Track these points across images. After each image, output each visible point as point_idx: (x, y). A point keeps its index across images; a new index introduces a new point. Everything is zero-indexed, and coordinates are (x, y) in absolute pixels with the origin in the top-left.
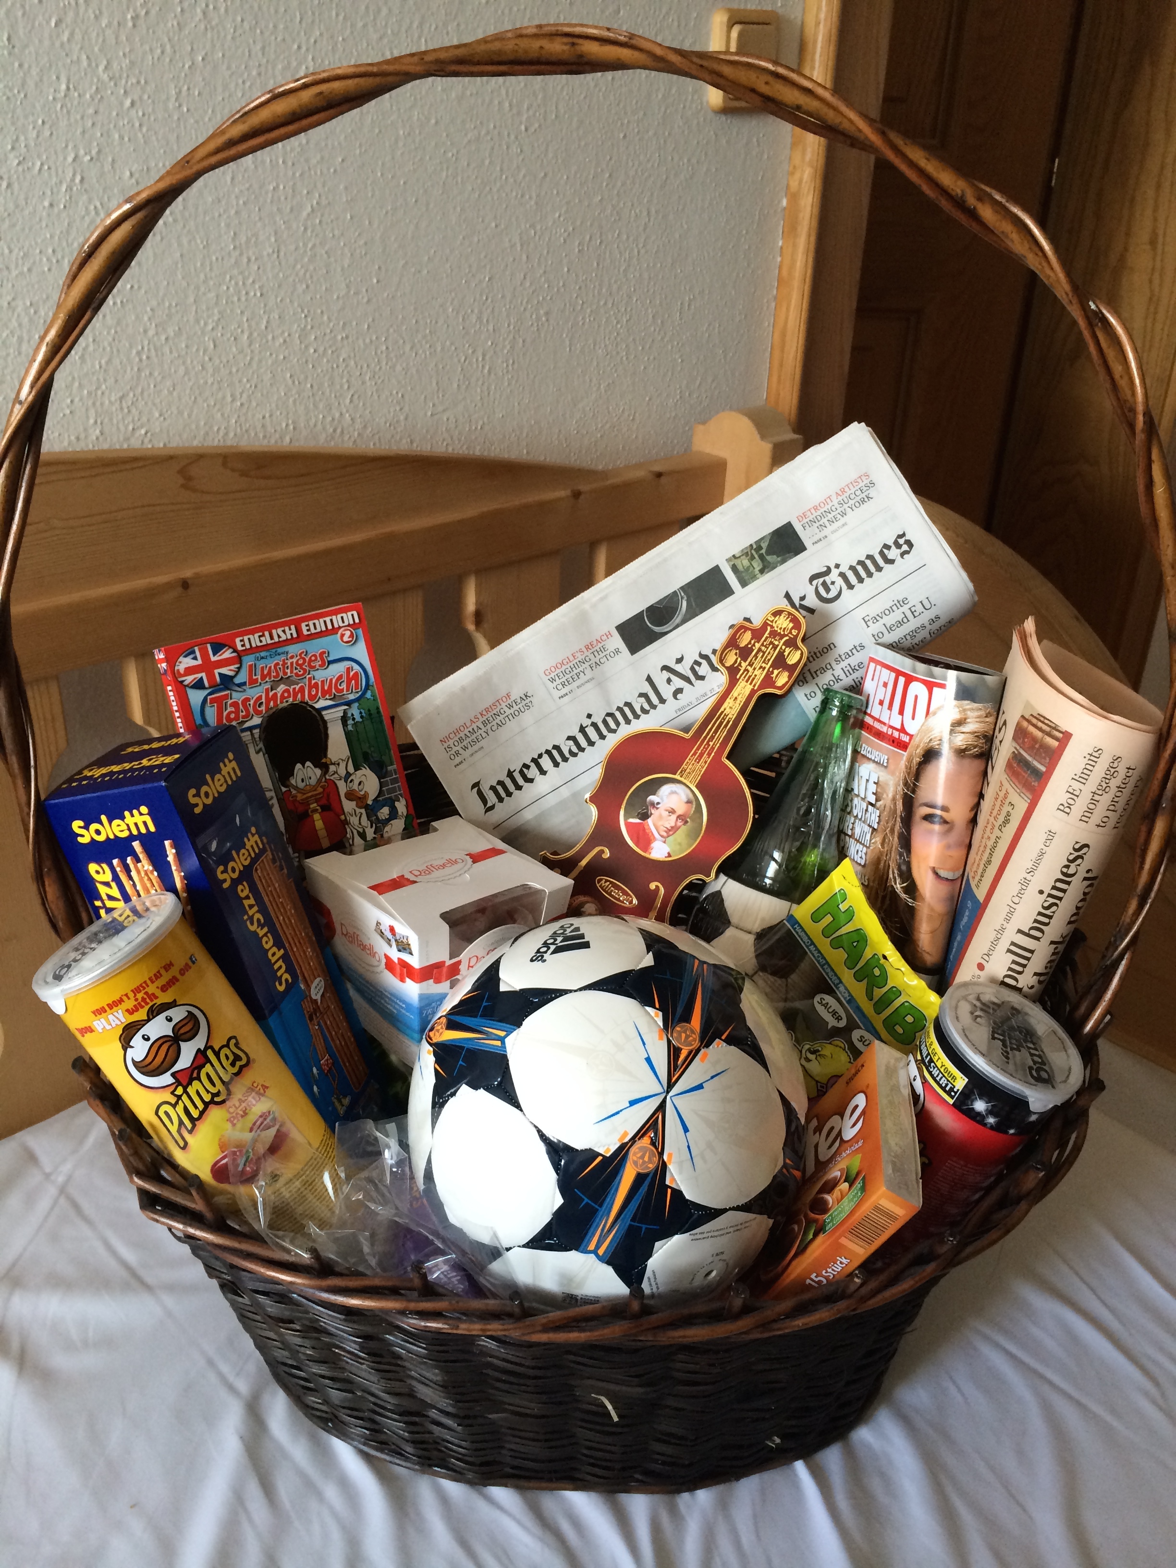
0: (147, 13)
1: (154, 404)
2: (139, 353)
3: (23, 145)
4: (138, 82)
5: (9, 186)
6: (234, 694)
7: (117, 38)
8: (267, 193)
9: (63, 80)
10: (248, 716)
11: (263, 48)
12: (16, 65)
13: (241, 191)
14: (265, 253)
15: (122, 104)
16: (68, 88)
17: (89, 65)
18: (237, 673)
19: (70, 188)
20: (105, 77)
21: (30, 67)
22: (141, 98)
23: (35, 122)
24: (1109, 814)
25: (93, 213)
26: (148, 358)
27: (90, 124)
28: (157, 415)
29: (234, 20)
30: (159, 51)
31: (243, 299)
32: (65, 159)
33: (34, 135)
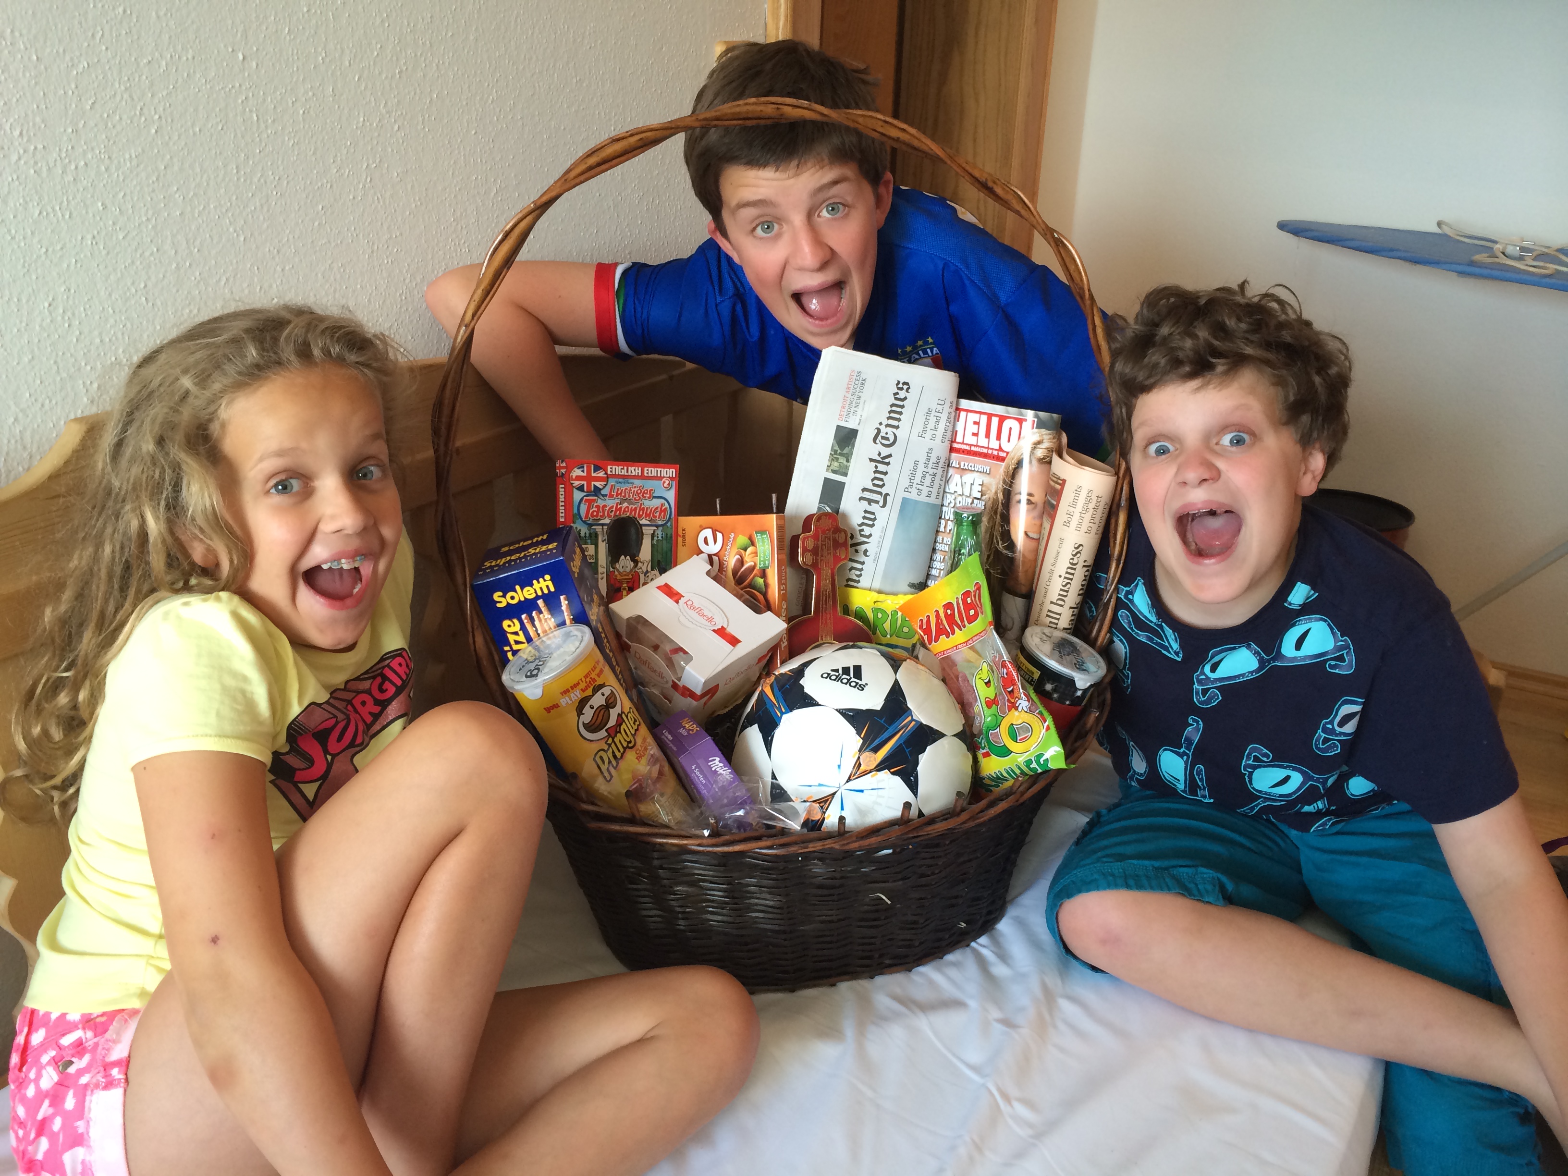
0: (407, 69)
1: (409, 331)
2: (401, 295)
3: (339, 159)
4: (402, 114)
5: (331, 186)
6: (599, 500)
7: (390, 86)
8: (471, 182)
9: (362, 114)
10: (603, 517)
11: (469, 87)
12: (337, 106)
13: (457, 182)
14: (471, 223)
15: (393, 128)
16: (364, 120)
17: (376, 104)
18: (604, 487)
19: (364, 186)
20: (384, 111)
21: (343, 109)
22: (403, 124)
23: (346, 144)
24: (1091, 525)
25: (377, 201)
26: (405, 298)
27: (376, 142)
28: (410, 338)
29: (453, 70)
30: (413, 93)
31: (459, 255)
32: (362, 167)
33: (345, 152)
